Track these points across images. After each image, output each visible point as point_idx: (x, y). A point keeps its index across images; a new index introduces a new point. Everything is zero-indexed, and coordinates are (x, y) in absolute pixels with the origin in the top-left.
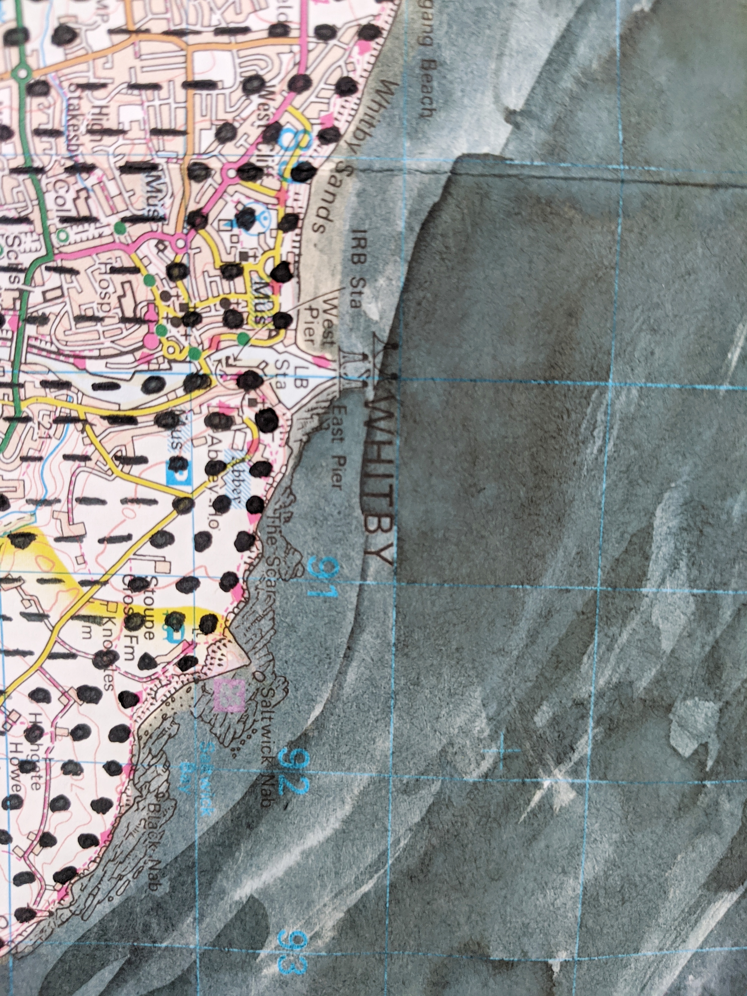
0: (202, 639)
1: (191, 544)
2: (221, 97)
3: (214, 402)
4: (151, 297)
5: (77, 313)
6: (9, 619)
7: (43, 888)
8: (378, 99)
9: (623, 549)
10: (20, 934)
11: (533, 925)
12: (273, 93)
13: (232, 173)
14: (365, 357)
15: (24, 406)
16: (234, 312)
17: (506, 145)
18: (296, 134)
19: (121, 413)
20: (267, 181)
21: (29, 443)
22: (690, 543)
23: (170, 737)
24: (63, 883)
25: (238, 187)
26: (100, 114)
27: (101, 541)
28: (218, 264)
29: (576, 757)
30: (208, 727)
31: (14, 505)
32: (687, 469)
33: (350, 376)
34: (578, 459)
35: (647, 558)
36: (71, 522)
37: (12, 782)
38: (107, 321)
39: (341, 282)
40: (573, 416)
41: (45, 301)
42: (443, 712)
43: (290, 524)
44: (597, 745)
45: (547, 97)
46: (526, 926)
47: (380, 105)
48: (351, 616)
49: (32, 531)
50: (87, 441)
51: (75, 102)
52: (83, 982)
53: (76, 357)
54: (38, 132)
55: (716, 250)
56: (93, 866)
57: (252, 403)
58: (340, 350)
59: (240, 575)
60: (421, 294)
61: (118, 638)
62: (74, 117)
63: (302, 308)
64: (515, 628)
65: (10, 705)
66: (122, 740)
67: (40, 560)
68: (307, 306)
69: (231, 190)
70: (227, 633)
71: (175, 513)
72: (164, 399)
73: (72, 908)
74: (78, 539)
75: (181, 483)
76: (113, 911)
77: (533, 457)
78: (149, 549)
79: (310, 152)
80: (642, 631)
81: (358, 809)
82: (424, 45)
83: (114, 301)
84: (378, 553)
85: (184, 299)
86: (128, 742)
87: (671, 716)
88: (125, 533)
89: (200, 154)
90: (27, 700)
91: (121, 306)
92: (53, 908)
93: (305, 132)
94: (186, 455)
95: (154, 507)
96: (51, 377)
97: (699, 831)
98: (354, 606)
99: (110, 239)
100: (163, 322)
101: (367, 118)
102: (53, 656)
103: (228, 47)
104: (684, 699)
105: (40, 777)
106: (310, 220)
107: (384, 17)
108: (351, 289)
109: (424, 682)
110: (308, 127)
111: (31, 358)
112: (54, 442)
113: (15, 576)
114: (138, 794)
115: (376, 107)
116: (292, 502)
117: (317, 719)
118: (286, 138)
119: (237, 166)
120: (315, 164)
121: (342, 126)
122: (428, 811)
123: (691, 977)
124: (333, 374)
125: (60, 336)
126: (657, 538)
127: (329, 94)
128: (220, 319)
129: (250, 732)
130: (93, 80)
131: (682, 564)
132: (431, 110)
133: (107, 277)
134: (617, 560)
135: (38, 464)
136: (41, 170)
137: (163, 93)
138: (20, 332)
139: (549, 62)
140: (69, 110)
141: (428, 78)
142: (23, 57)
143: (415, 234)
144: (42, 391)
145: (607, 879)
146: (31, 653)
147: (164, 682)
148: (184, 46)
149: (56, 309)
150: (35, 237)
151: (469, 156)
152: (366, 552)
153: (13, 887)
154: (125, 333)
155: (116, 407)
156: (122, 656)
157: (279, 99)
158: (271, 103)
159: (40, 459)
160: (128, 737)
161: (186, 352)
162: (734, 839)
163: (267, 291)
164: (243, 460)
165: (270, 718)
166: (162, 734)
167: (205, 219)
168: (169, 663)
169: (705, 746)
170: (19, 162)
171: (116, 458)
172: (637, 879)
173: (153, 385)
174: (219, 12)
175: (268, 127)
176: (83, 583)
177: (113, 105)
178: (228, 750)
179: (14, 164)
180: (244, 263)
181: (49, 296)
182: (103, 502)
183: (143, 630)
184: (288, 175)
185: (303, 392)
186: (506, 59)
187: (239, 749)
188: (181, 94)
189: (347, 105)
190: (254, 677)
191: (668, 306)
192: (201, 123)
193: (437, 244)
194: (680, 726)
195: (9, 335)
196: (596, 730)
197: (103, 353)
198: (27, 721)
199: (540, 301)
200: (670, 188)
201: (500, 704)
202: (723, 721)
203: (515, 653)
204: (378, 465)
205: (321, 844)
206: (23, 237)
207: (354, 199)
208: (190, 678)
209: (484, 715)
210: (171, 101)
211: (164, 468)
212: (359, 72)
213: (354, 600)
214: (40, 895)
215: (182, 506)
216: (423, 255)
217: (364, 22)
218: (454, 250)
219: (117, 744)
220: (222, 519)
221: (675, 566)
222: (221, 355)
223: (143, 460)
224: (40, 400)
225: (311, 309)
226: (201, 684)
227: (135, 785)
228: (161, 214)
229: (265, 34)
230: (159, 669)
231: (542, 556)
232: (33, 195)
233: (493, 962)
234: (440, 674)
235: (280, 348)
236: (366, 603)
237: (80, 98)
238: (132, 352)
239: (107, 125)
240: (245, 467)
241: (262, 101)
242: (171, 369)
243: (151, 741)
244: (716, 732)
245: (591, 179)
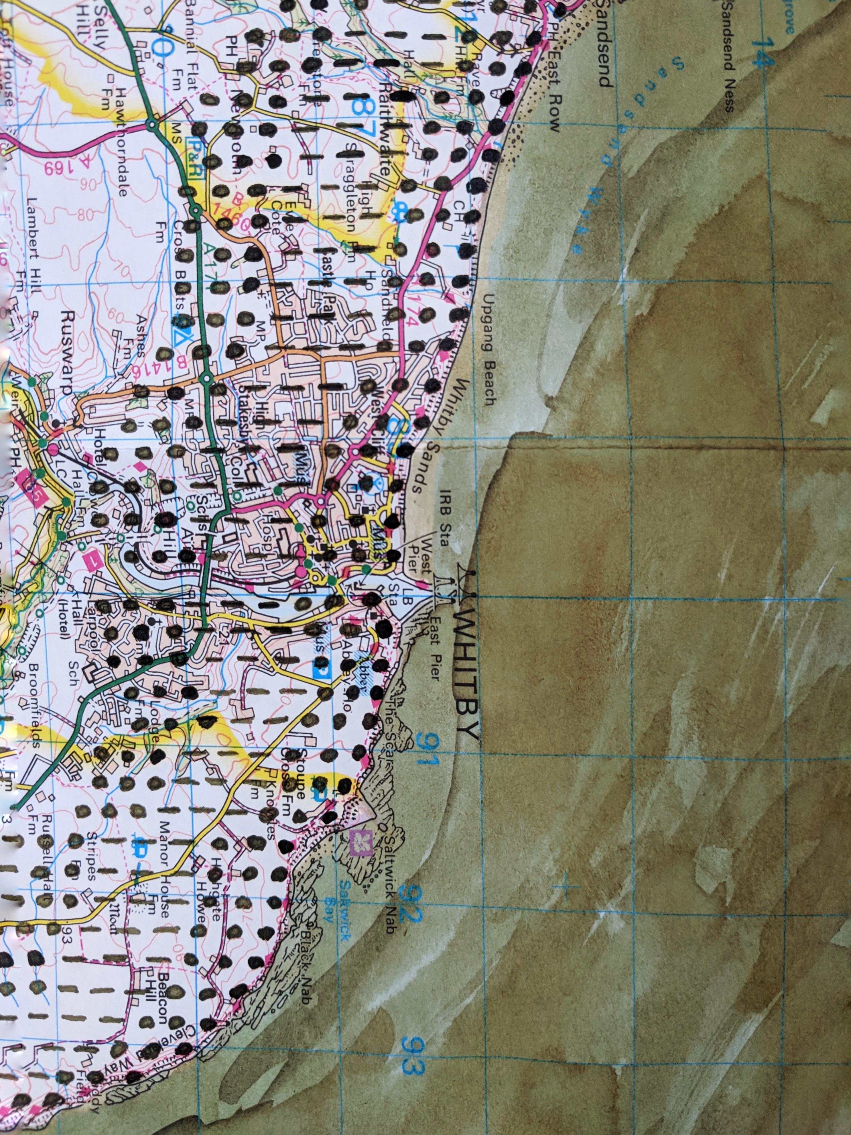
0: (340, 798)
1: (331, 724)
2: (346, 396)
3: (347, 616)
4: (300, 540)
5: (247, 551)
6: (197, 783)
7: (222, 1002)
8: (455, 393)
9: (649, 725)
10: (205, 1041)
11: (598, 1034)
12: (382, 392)
13: (356, 452)
14: (452, 581)
15: (209, 620)
16: (359, 550)
17: (547, 424)
18: (399, 423)
19: (280, 625)
20: (381, 457)
21: (212, 648)
22: (699, 720)
23: (317, 877)
24: (237, 998)
25: (360, 462)
26: (262, 408)
27: (265, 722)
28: (348, 516)
29: (623, 893)
30: (346, 868)
31: (202, 695)
32: (693, 662)
33: (442, 594)
34: (611, 656)
35: (668, 733)
36: (243, 707)
37: (198, 915)
38: (269, 557)
39: (434, 528)
40: (605, 623)
41: (225, 542)
42: (521, 855)
43: (402, 708)
44: (637, 882)
45: (575, 384)
46: (592, 1035)
47: (457, 398)
48: (449, 779)
49: (215, 715)
50: (255, 646)
51: (244, 399)
52: (254, 1081)
53: (247, 583)
54: (220, 422)
55: (704, 496)
56: (260, 984)
57: (374, 616)
58: (434, 576)
59: (367, 747)
60: (491, 535)
61: (278, 798)
62: (244, 411)
63: (407, 546)
64: (572, 788)
65: (197, 852)
66: (281, 880)
67: (220, 737)
68: (410, 545)
69: (355, 463)
70: (359, 793)
71: (319, 700)
72: (311, 614)
73: (244, 1019)
74: (248, 720)
75: (323, 677)
76: (275, 1021)
77: (577, 655)
78: (300, 728)
79: (409, 435)
80: (667, 791)
81: (460, 934)
82: (486, 350)
83: (274, 543)
84: (467, 730)
85: (324, 541)
86: (285, 881)
87: (695, 860)
88: (283, 716)
89: (333, 438)
90: (210, 847)
91: (279, 547)
92: (229, 1019)
93: (405, 420)
94: (327, 656)
95: (304, 695)
96: (229, 599)
97: (726, 958)
98: (450, 772)
99: (271, 498)
100: (309, 558)
101: (448, 408)
102: (229, 813)
103: (350, 359)
104: (704, 846)
105: (219, 910)
106: (411, 483)
107: (457, 332)
108: (441, 533)
109: (505, 832)
110: (407, 417)
111: (214, 584)
112: (231, 647)
113: (202, 749)
114: (293, 923)
115: (454, 399)
116: (403, 690)
117: (427, 861)
118: (392, 426)
119: (358, 447)
120: (414, 444)
121: (430, 415)
122: (513, 937)
123: (730, 1087)
124: (430, 594)
125: (235, 568)
126: (674, 717)
127: (420, 392)
128: (350, 555)
129: (377, 872)
130: (256, 384)
131: (695, 737)
132: (492, 400)
133: (269, 525)
134: (645, 734)
135: (219, 663)
136: (223, 450)
137: (306, 393)
138: (206, 564)
139: (576, 358)
140: (240, 406)
141: (489, 375)
142: (206, 366)
143: (485, 493)
144: (222, 609)
145: (653, 996)
146: (213, 810)
147: (312, 833)
148: (318, 358)
149: (232, 549)
150: (218, 497)
151: (520, 434)
152: (459, 730)
153: (199, 1001)
154: (282, 566)
155: (276, 621)
156: (281, 812)
157: (386, 396)
158: (381, 400)
159: (220, 660)
160: (285, 878)
161: (326, 580)
162: (755, 966)
163: (382, 535)
164: (367, 659)
165: (392, 861)
166: (311, 874)
167: (338, 484)
168: (316, 817)
169: (723, 884)
170: (207, 444)
171: (276, 658)
172: (679, 997)
173: (303, 604)
174: (342, 333)
175: (379, 417)
176: (252, 755)
177: (271, 402)
178: (361, 887)
179: (203, 446)
180: (366, 515)
181: (227, 539)
182: (267, 692)
183: (297, 791)
184: (394, 452)
185: (409, 607)
186: (545, 357)
187: (369, 886)
188: (318, 393)
189: (434, 399)
190: (379, 828)
191: (671, 538)
192: (333, 415)
193: (499, 500)
194: (703, 868)
195: (199, 568)
196: (637, 871)
197: (267, 580)
198: (210, 864)
199: (575, 538)
200: (666, 451)
201: (562, 849)
202: (737, 864)
203: (572, 808)
204: (464, 662)
205: (432, 964)
206: (209, 497)
207: (441, 468)
208: (332, 829)
209: (551, 858)
210: (311, 398)
211: (311, 665)
212: (441, 374)
213: (451, 766)
214: (220, 1008)
215: (324, 695)
216: (490, 507)
217: (443, 337)
218: (512, 503)
219: (277, 883)
220: (353, 704)
221: (690, 739)
222: (351, 581)
223: (296, 660)
224: (221, 615)
225: (413, 547)
226: (340, 834)
227: (291, 916)
228: (307, 480)
229: (375, 349)
230: (308, 822)
231: (588, 732)
232: (217, 468)
233: (569, 1064)
234: (517, 825)
235: (392, 575)
236: (460, 769)
237: (247, 397)
238: (287, 580)
239: (267, 416)
240: (369, 664)
241: (375, 398)
242: (315, 592)
243: (303, 880)
244: (731, 873)
245: (609, 447)
